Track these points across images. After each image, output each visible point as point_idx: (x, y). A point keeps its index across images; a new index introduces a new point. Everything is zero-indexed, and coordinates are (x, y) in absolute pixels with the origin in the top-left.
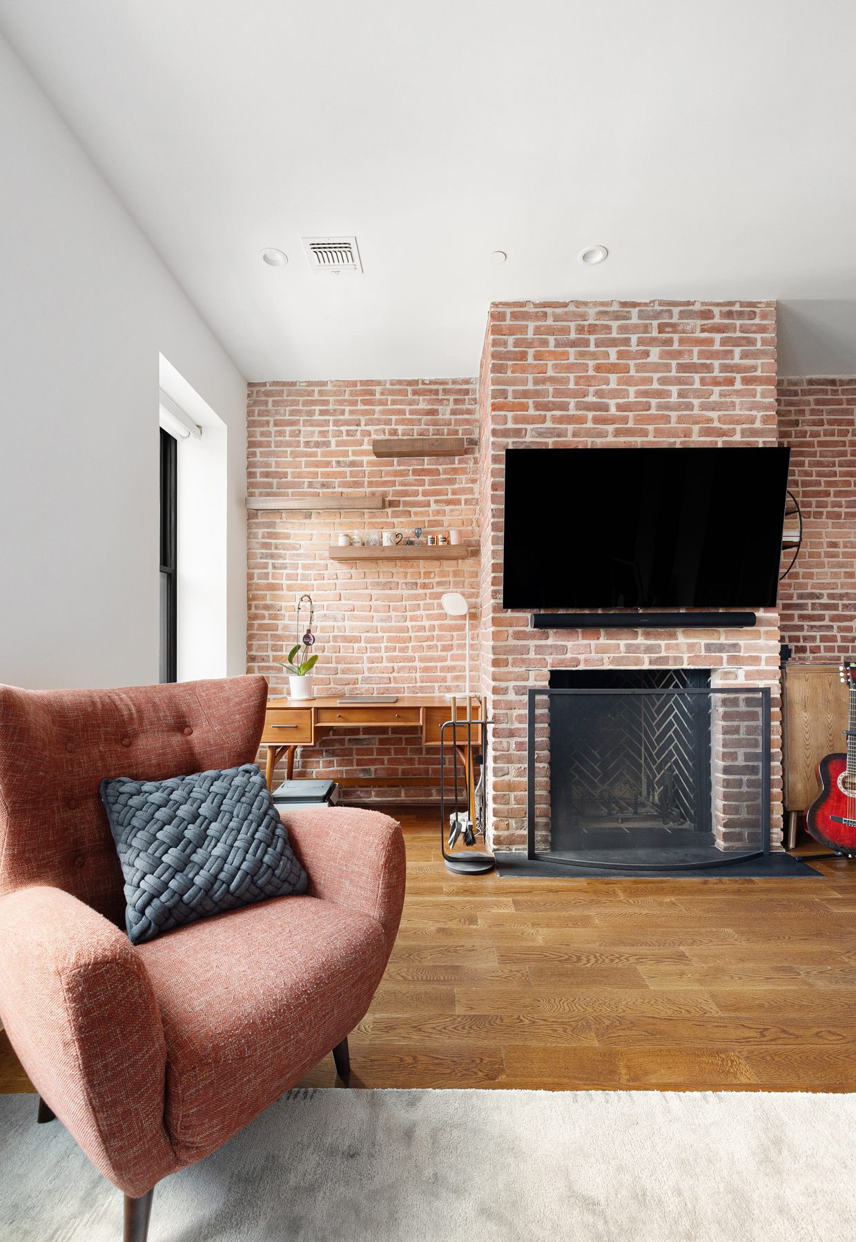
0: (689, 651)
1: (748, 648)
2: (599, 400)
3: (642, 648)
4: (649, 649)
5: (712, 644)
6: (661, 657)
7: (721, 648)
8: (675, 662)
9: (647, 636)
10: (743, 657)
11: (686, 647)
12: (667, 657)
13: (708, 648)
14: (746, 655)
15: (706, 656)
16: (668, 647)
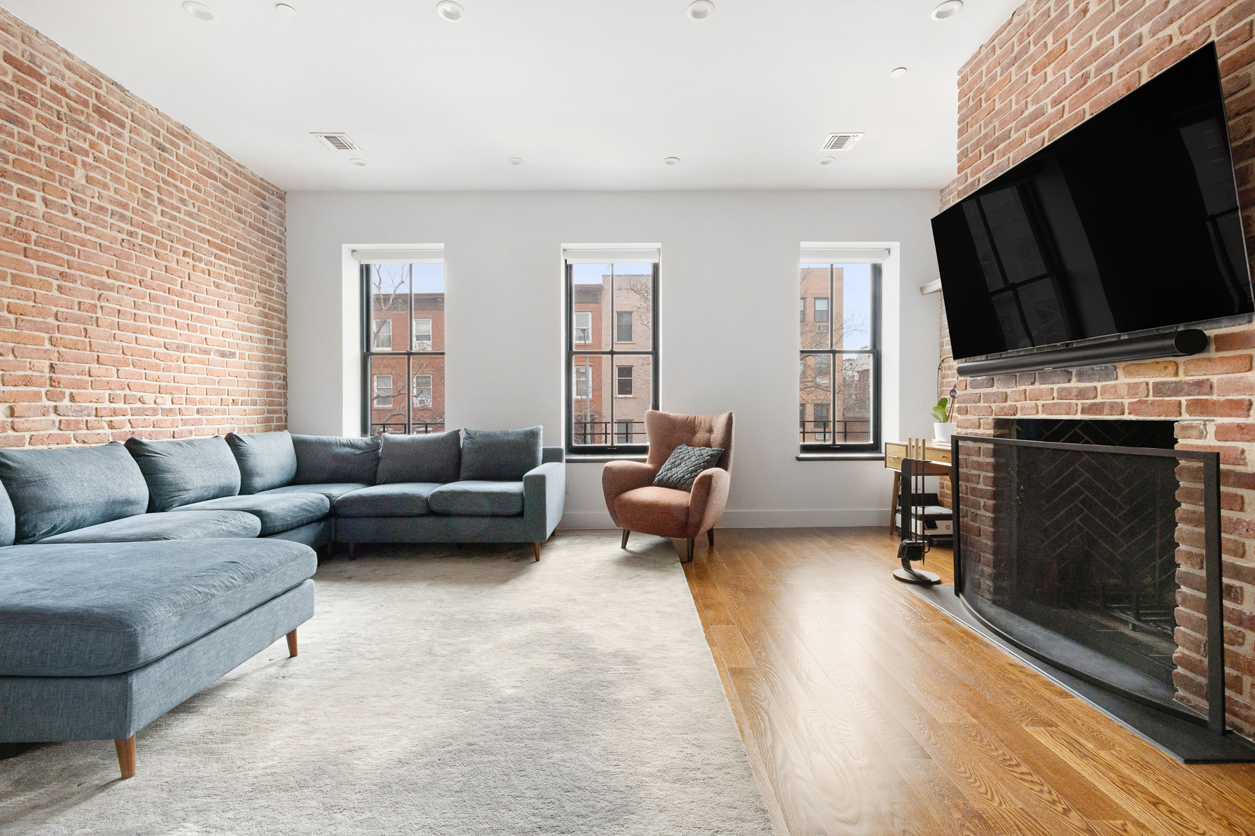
0: (1130, 395)
1: (1226, 389)
2: (1037, 106)
3: (1074, 392)
4: (1081, 394)
5: (1164, 384)
6: (1095, 404)
7: (1177, 389)
8: (1111, 411)
9: (1081, 376)
10: (1214, 403)
11: (1126, 389)
12: (1103, 404)
13: (1159, 389)
14: (1222, 399)
15: (1153, 402)
16: (1105, 391)
